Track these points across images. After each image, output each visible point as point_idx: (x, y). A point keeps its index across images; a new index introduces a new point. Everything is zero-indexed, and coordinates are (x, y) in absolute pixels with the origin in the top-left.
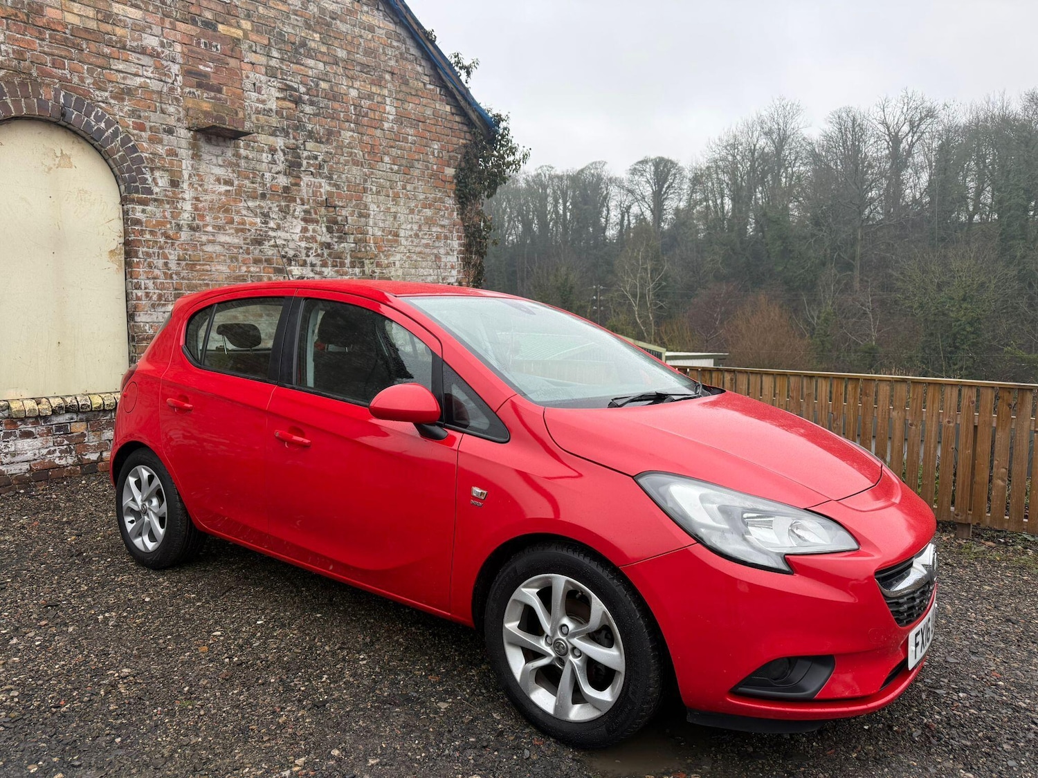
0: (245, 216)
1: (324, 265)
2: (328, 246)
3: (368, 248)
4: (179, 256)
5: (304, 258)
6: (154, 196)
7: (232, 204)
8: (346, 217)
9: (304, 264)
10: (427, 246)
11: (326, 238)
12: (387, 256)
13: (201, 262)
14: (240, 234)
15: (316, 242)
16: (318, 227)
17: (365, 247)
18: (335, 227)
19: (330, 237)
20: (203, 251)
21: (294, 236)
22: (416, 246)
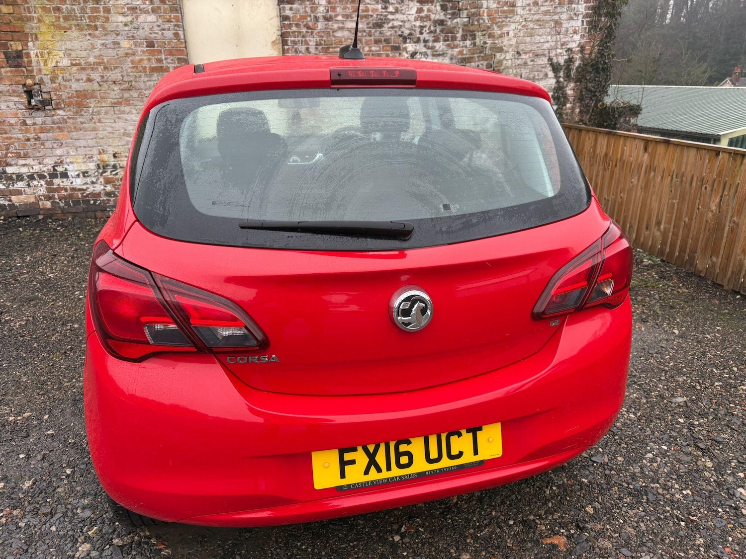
0: (368, 4)
1: (436, 40)
2: (441, 22)
3: (481, 21)
4: (316, 42)
5: (418, 36)
9: (418, 41)
10: (546, 13)
11: (441, 16)
12: (500, 27)
13: (333, 46)
14: (363, 20)
16: (433, 7)
17: (478, 20)
18: (450, 5)
19: (444, 15)
20: (334, 36)
21: (410, 17)
22: (534, 14)
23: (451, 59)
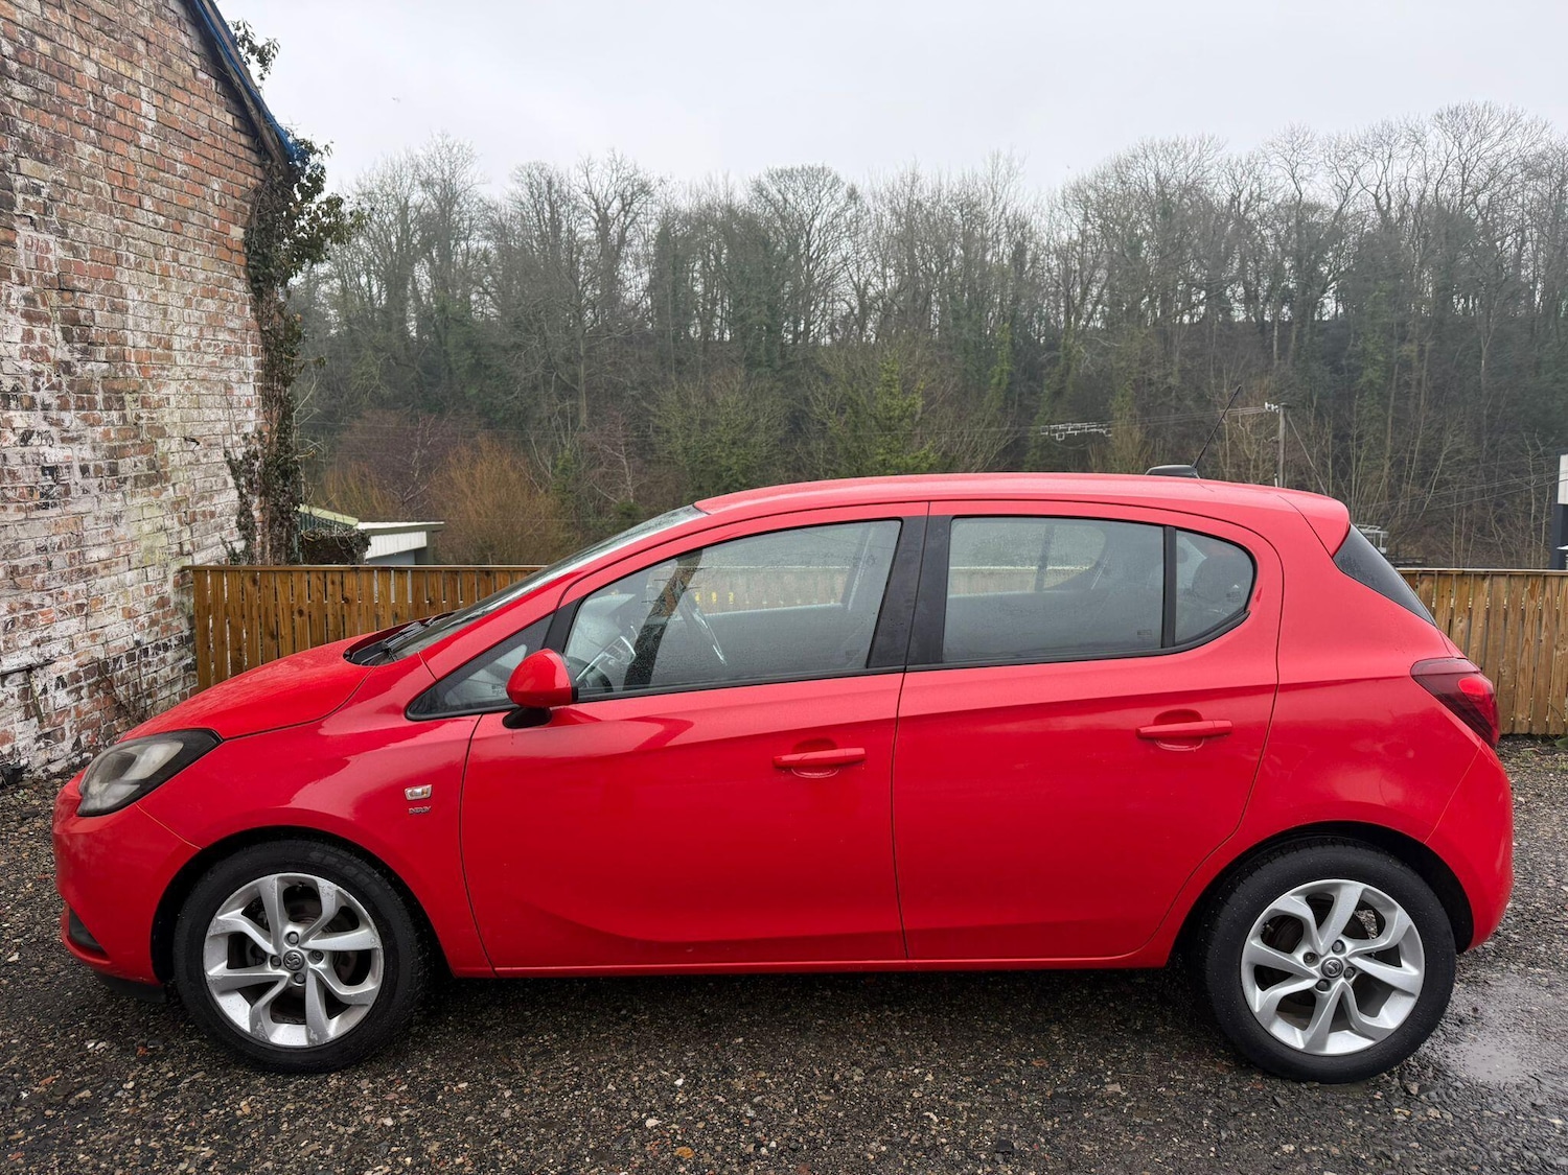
1: (64, 407)
2: (67, 367)
3: (129, 372)
5: (30, 393)
8: (92, 310)
9: (31, 406)
10: (212, 366)
11: (62, 353)
12: (157, 387)
15: (48, 360)
16: (50, 331)
17: (123, 369)
18: (76, 331)
19: (70, 351)
21: (11, 348)
22: (198, 368)
23: (94, 449)
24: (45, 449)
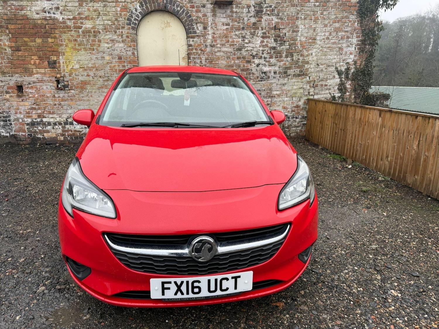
0: (234, 38)
1: (271, 57)
2: (274, 48)
3: (296, 47)
4: (206, 58)
5: (261, 55)
6: (197, 34)
7: (229, 34)
8: (285, 33)
9: (261, 58)
10: (334, 43)
11: (274, 45)
12: (307, 51)
13: (215, 60)
14: (231, 47)
16: (270, 40)
17: (295, 47)
18: (279, 39)
19: (276, 44)
20: (215, 55)
21: (257, 45)
22: (327, 44)
23: (279, 67)
24: (264, 68)
